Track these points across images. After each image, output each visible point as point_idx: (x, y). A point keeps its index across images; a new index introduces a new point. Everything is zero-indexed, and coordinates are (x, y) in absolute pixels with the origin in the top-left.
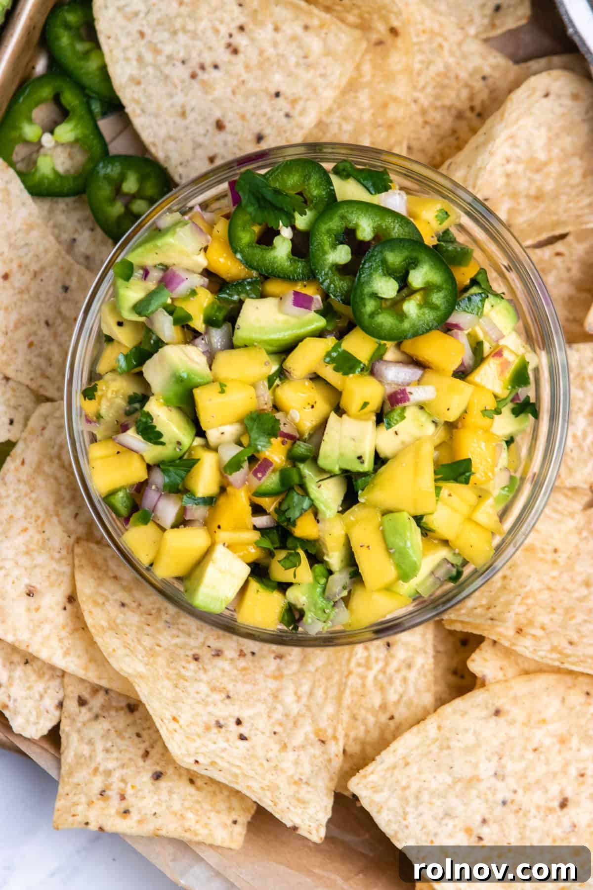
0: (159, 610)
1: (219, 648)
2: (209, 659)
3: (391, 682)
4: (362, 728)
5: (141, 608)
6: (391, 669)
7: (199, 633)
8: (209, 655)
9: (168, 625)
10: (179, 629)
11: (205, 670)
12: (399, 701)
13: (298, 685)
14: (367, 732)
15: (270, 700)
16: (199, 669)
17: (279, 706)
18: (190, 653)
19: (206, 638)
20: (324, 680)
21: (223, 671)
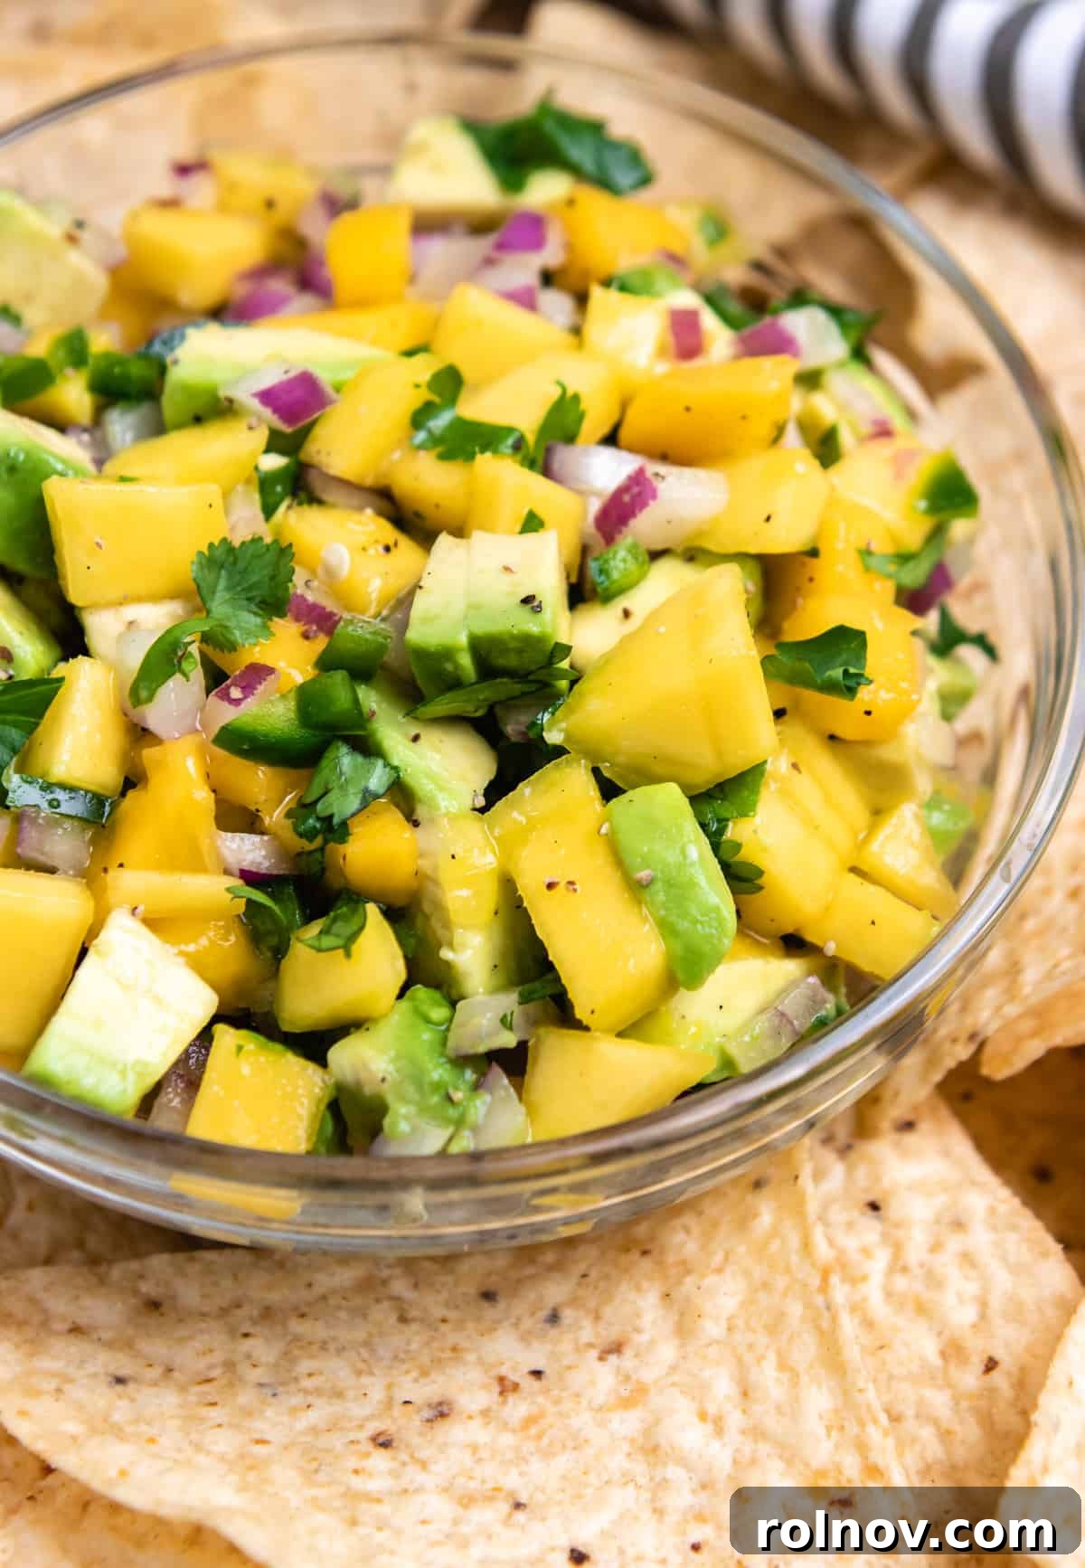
0: (230, 1366)
1: (436, 1399)
2: (421, 1434)
3: (934, 1280)
4: (927, 1433)
5: (176, 1374)
6: (916, 1250)
7: (365, 1380)
8: (416, 1422)
9: (269, 1391)
10: (306, 1392)
11: (424, 1465)
12: (983, 1316)
13: (697, 1391)
14: (945, 1435)
15: (639, 1469)
16: (404, 1464)
17: (674, 1472)
18: (363, 1435)
19: (389, 1387)
20: (762, 1339)
21: (474, 1448)
